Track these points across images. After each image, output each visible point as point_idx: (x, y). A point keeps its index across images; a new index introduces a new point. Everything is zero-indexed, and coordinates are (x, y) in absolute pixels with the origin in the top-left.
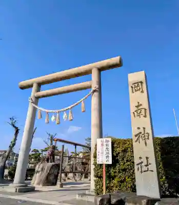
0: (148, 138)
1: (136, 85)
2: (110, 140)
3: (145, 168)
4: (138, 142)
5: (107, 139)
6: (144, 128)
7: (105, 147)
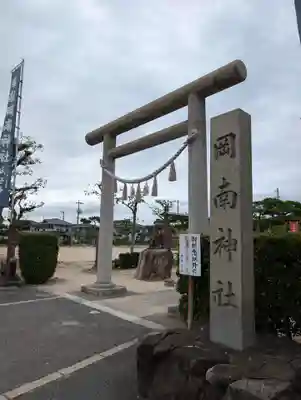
0: (235, 250)
1: (223, 141)
2: (198, 236)
3: (224, 300)
4: (218, 254)
5: (195, 235)
6: (230, 230)
7: (191, 249)
